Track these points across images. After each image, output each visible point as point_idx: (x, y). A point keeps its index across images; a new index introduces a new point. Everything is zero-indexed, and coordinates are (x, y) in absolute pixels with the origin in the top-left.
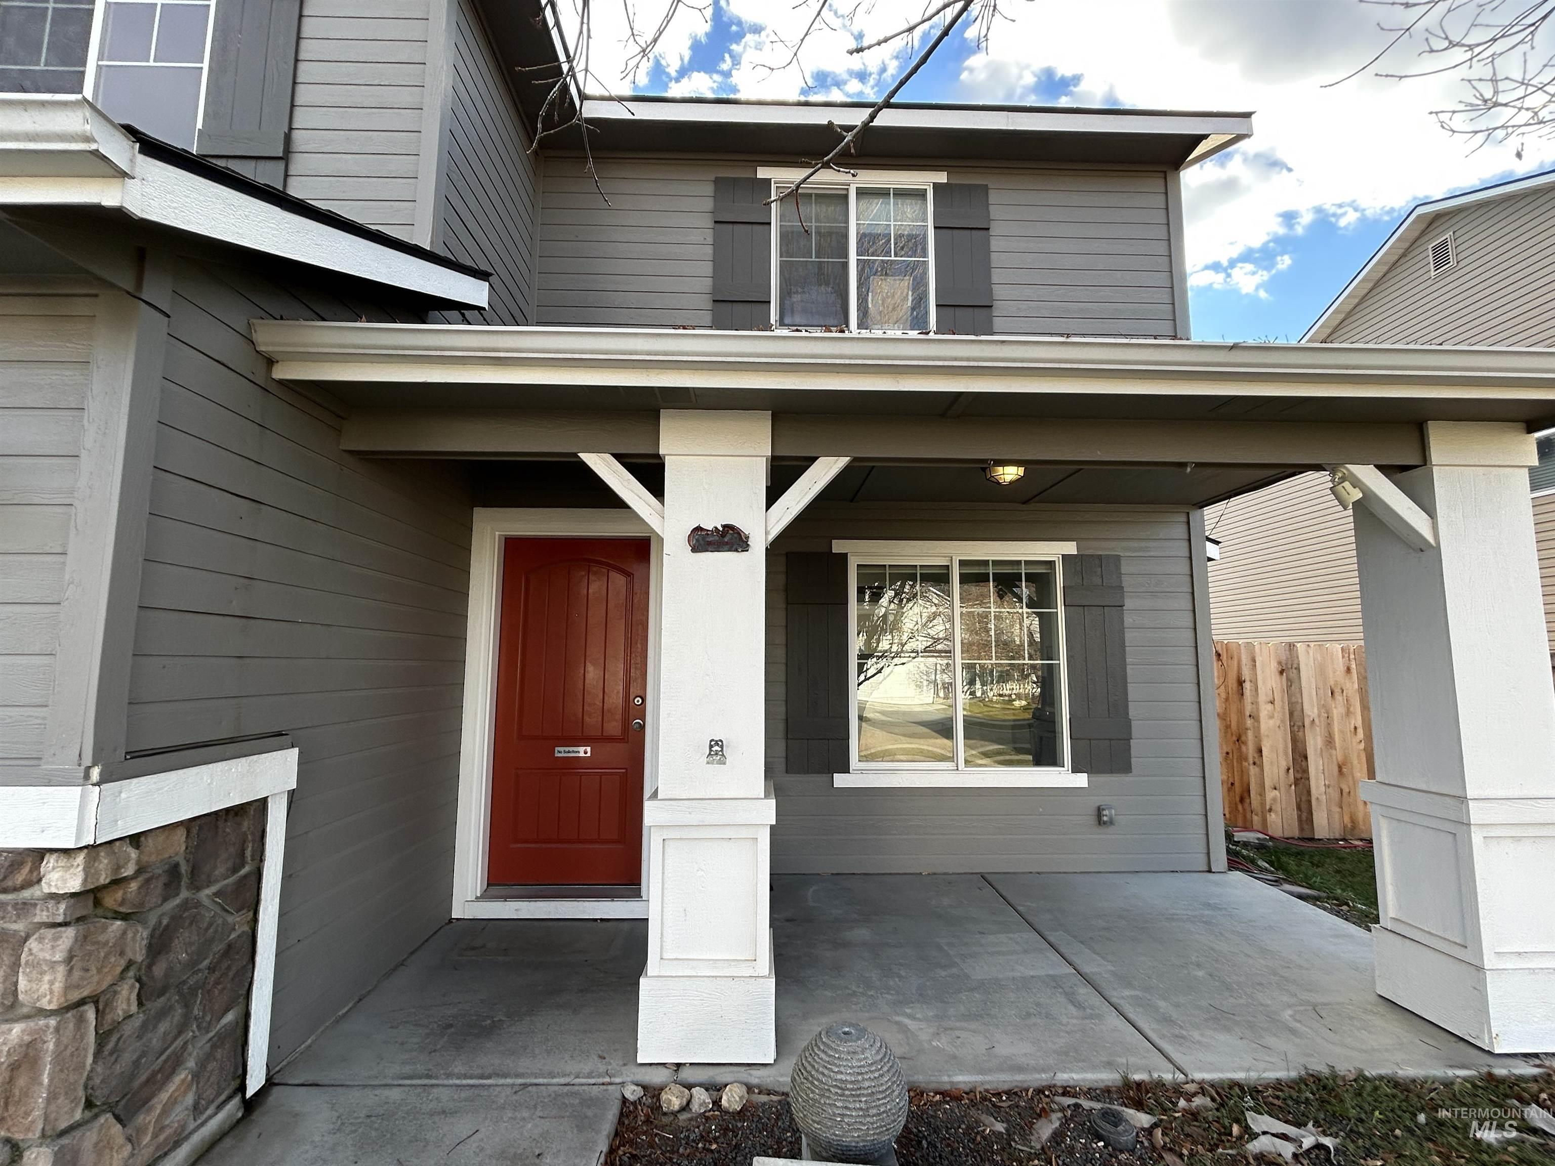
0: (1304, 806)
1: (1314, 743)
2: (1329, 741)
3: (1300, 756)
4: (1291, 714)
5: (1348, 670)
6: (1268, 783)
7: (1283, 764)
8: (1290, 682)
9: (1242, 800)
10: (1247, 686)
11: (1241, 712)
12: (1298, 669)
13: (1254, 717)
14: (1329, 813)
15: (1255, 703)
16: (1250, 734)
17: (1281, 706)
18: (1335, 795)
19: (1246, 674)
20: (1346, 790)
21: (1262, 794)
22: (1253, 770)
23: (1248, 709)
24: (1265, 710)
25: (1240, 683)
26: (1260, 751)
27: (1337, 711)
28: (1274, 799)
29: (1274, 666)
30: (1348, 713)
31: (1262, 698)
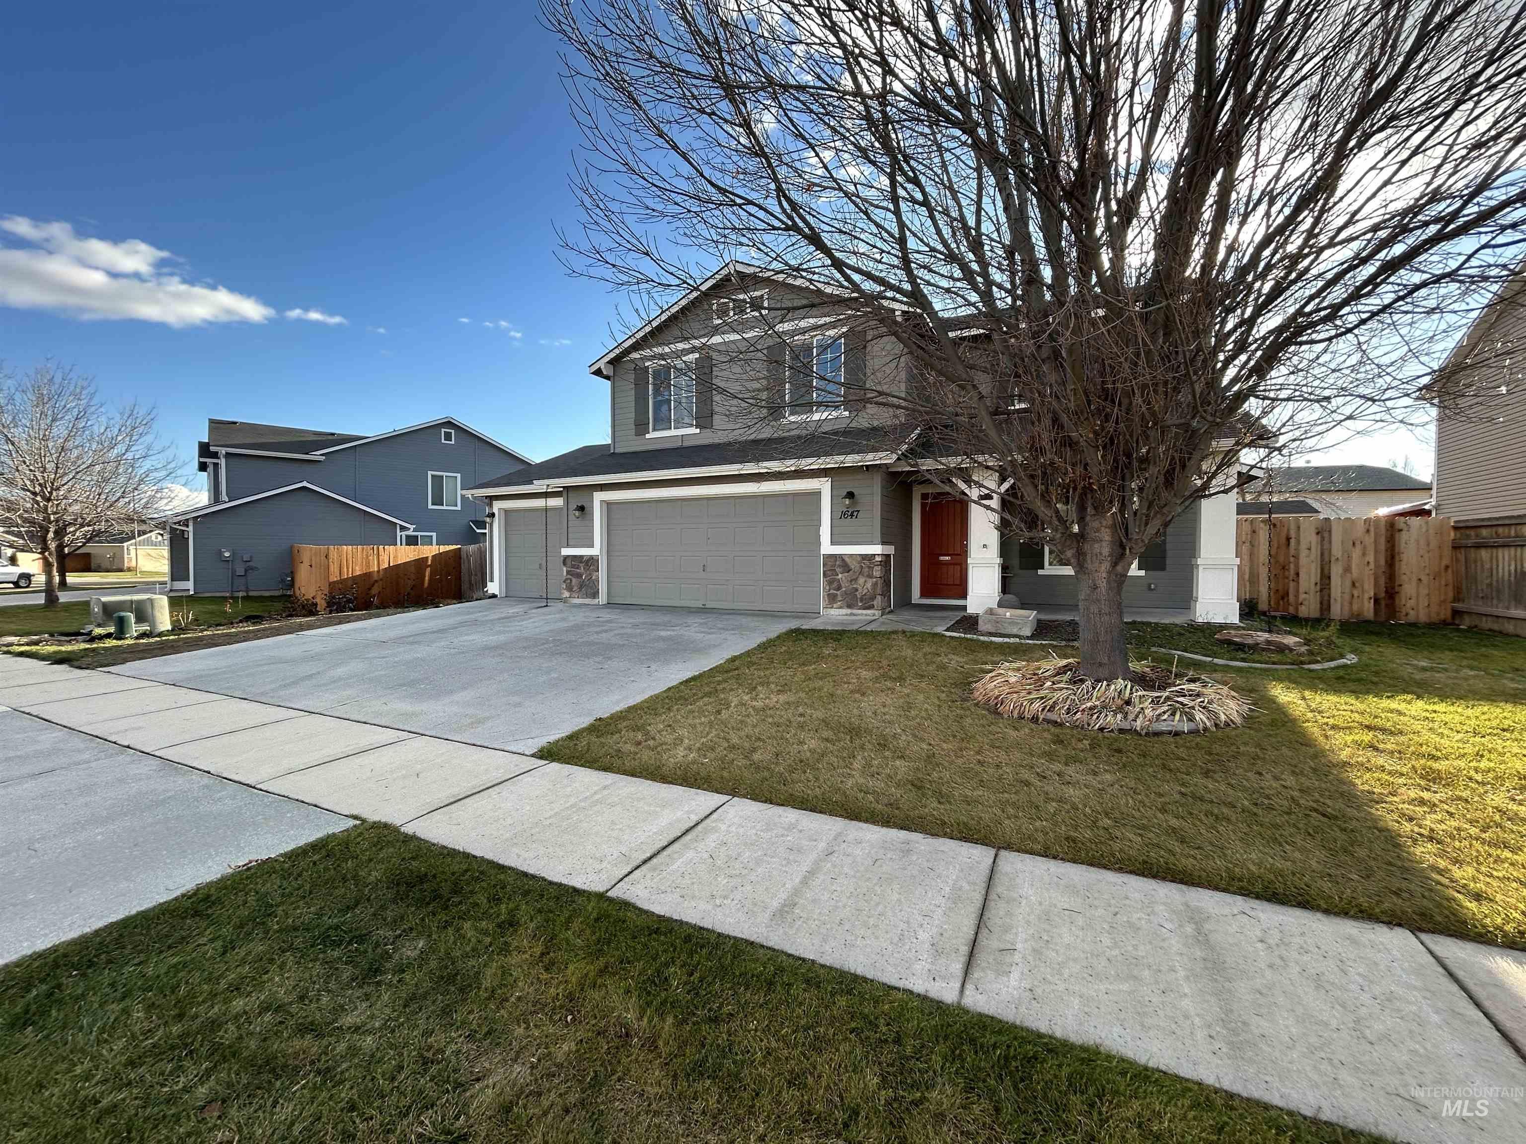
0: (1325, 603)
1: (1336, 571)
2: (1347, 569)
3: (1325, 578)
4: (1322, 554)
5: (1368, 531)
6: (1301, 590)
7: (1313, 581)
8: (1323, 539)
9: (1283, 598)
10: (1293, 542)
11: (1287, 555)
12: (1330, 531)
13: (1296, 557)
14: (1342, 605)
15: (1297, 549)
16: (1292, 566)
17: (1315, 552)
18: (1347, 597)
19: (1293, 534)
20: (1356, 595)
21: (1297, 596)
22: (1292, 584)
23: (1292, 551)
24: (1303, 553)
25: (1288, 539)
26: (1298, 574)
27: (1356, 553)
28: (1305, 599)
29: (1313, 531)
30: (1364, 554)
31: (1303, 546)
